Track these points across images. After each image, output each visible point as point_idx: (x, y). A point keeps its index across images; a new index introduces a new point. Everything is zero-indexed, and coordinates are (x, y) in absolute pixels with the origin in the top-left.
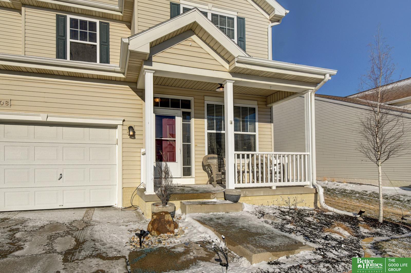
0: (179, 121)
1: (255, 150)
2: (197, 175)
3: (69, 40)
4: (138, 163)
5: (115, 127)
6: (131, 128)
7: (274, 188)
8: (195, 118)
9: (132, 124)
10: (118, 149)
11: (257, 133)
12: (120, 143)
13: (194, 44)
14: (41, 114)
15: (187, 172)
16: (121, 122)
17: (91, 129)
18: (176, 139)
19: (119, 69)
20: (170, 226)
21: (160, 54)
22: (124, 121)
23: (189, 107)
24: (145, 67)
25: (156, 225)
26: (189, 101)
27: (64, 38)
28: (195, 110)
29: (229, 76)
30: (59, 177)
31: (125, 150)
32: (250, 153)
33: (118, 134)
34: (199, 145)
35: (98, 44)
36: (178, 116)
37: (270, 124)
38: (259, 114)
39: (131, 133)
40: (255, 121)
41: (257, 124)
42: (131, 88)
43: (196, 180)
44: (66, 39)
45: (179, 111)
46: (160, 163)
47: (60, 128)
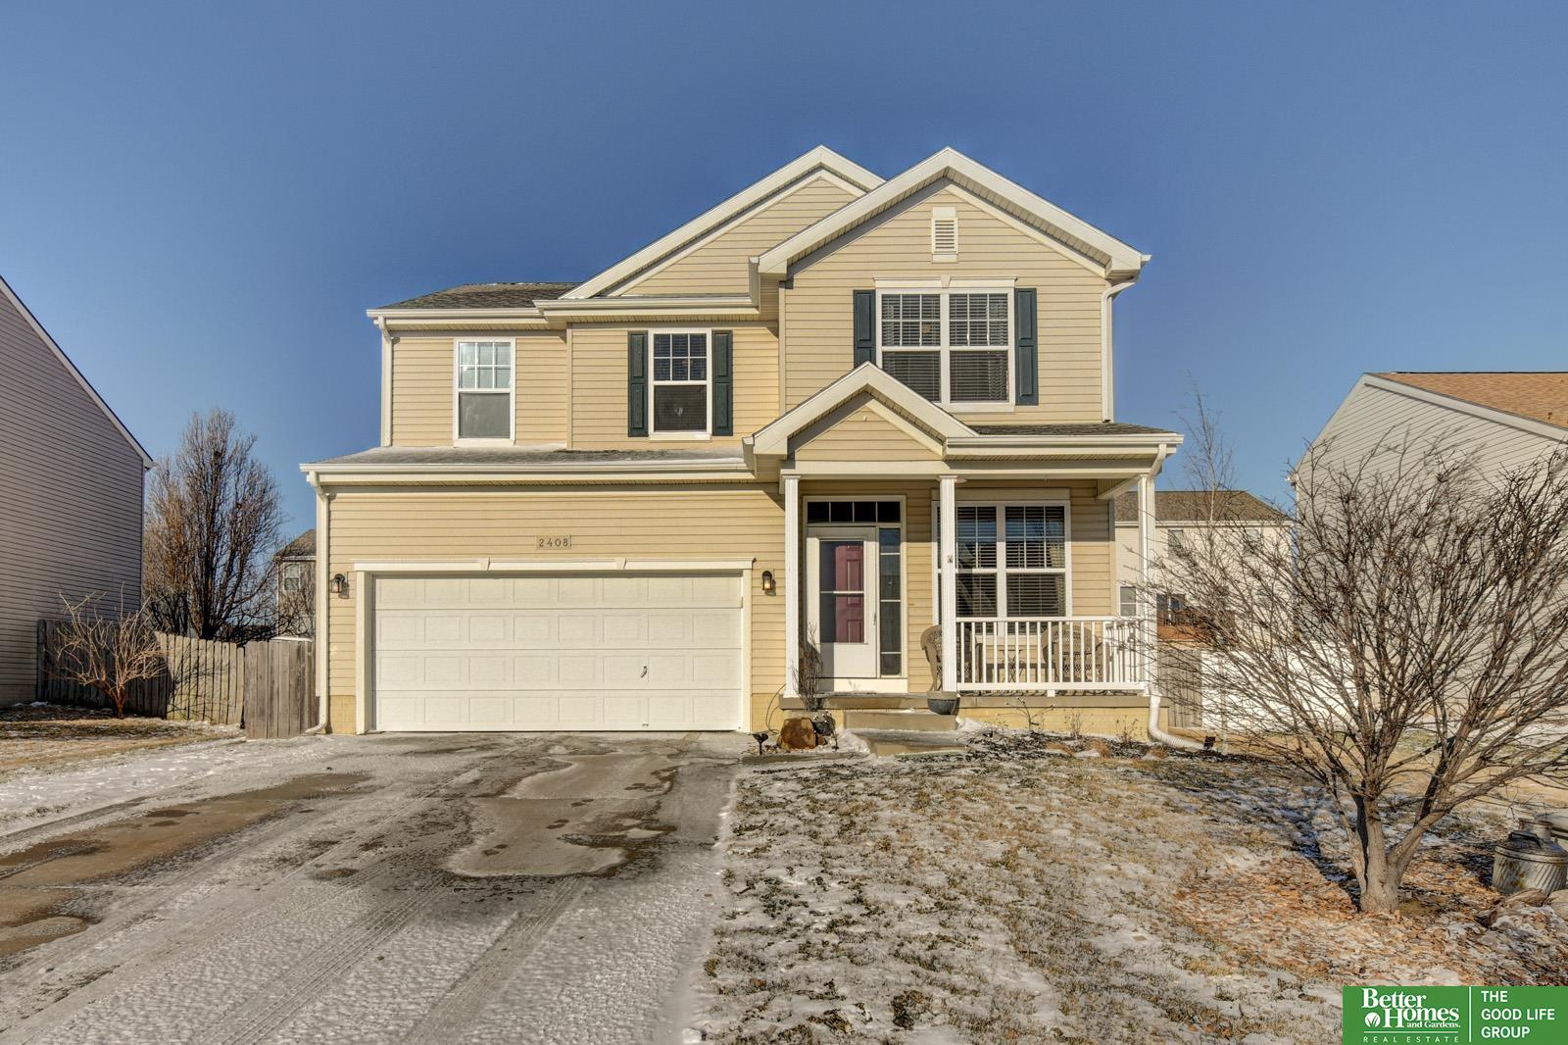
0: (871, 551)
1: (1064, 615)
2: (913, 672)
3: (652, 383)
4: (780, 645)
5: (738, 573)
6: (767, 575)
7: (1051, 694)
8: (908, 541)
9: (768, 567)
10: (743, 618)
11: (1068, 570)
12: (747, 604)
13: (871, 417)
14: (617, 559)
15: (890, 665)
16: (749, 565)
17: (696, 579)
18: (865, 592)
19: (744, 466)
20: (809, 737)
21: (808, 446)
22: (754, 561)
23: (896, 518)
24: (783, 471)
25: (788, 735)
26: (897, 505)
27: (642, 380)
28: (908, 523)
29: (944, 468)
30: (642, 672)
31: (757, 618)
32: (1049, 619)
33: (743, 586)
34: (917, 604)
35: (709, 382)
36: (868, 540)
37: (1106, 543)
38: (1072, 522)
39: (767, 585)
40: (1063, 540)
41: (1068, 545)
42: (768, 494)
43: (909, 684)
44: (647, 381)
45: (874, 528)
46: (828, 645)
47: (643, 581)
